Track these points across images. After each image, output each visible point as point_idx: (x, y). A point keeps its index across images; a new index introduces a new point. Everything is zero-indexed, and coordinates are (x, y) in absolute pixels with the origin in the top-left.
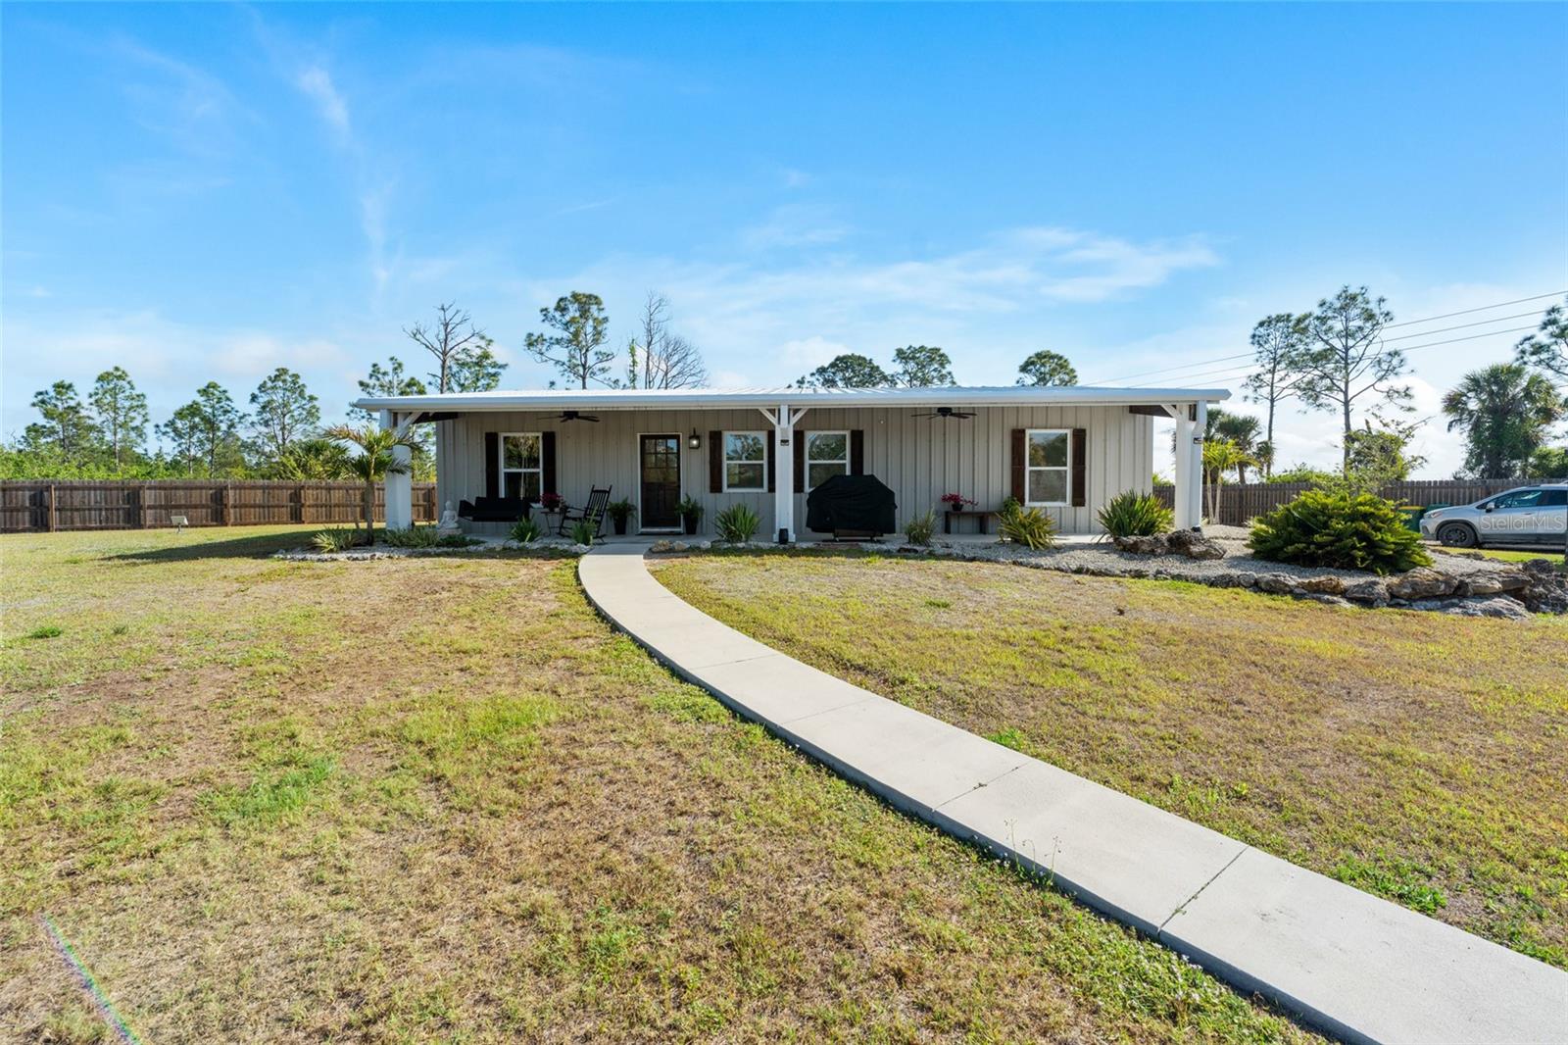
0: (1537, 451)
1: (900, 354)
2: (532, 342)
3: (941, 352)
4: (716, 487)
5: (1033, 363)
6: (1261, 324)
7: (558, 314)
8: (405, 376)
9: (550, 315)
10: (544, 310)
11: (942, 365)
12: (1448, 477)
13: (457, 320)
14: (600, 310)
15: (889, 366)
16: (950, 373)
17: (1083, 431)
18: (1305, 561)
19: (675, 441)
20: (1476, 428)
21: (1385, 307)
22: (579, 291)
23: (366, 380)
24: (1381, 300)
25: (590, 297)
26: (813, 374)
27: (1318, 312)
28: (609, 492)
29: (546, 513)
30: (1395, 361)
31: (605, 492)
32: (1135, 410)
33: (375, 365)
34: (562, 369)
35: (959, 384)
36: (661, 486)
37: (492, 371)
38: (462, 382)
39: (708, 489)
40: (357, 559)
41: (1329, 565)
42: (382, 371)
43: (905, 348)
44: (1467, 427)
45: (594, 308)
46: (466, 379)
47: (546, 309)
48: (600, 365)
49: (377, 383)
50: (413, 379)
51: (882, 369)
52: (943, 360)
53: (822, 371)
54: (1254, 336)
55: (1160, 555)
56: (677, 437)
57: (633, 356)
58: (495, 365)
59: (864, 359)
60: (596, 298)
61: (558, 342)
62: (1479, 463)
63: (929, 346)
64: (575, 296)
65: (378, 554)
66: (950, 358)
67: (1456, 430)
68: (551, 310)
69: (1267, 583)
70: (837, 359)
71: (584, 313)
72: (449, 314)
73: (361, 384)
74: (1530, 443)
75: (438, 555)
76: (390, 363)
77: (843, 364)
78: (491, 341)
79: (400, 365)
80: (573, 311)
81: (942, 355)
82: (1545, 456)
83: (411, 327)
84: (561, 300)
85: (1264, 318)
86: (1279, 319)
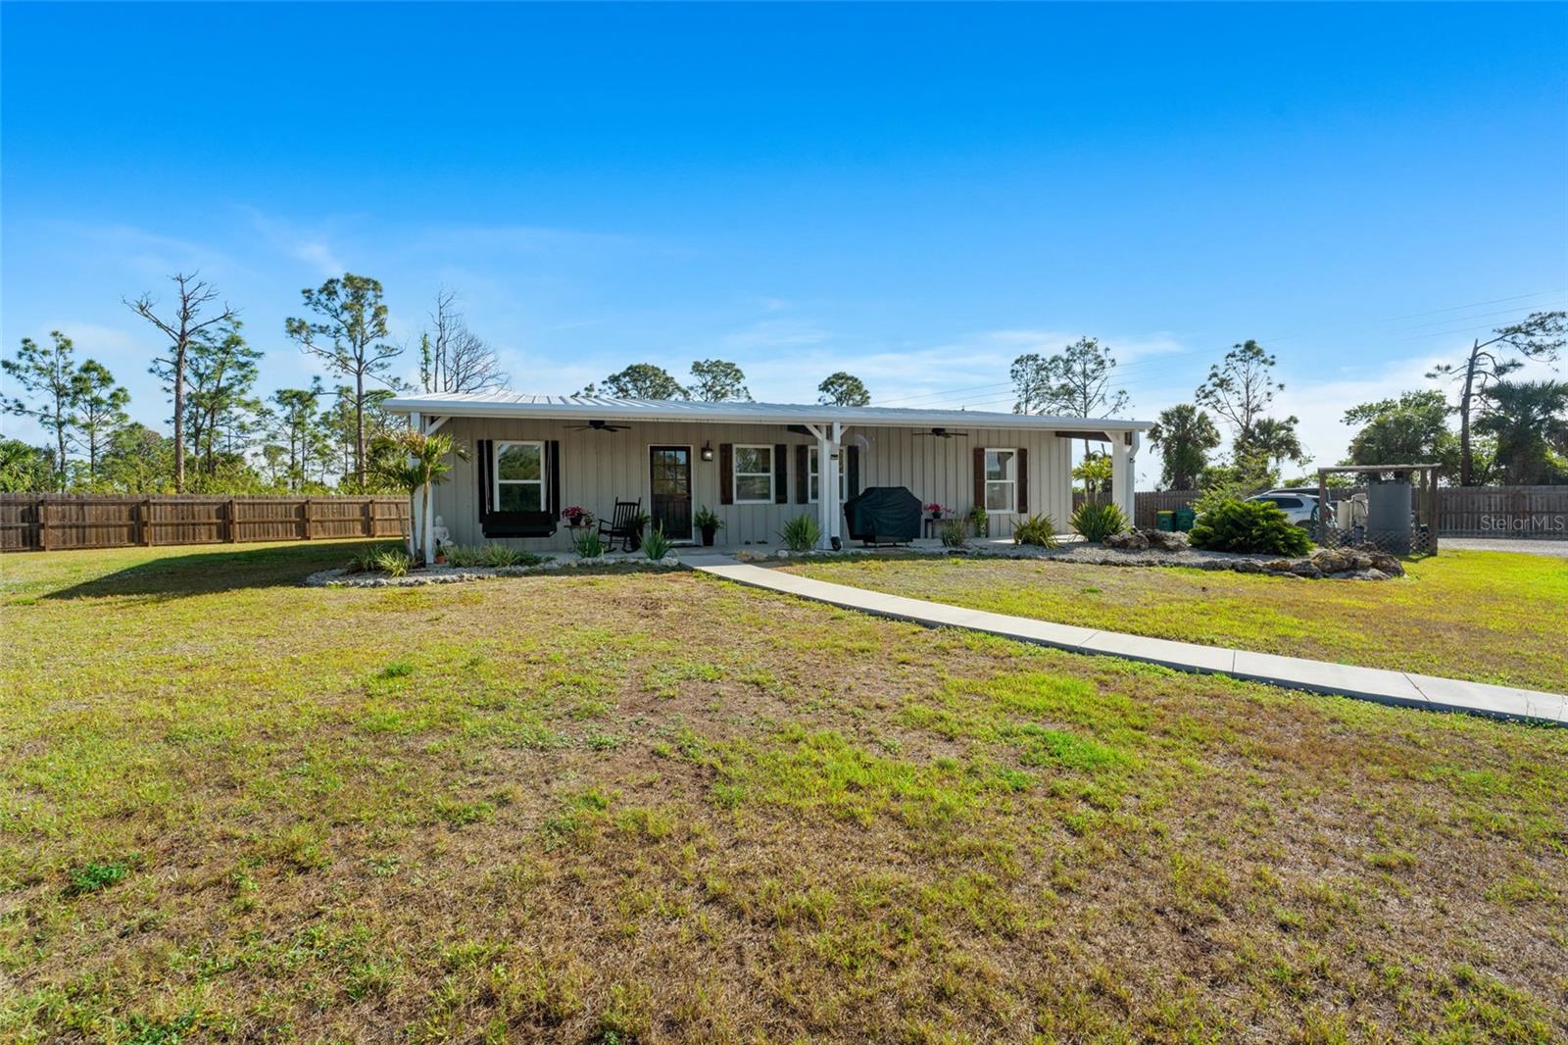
0: (1204, 470)
1: (697, 368)
2: (296, 328)
3: (736, 367)
4: (727, 499)
5: (832, 383)
6: (1017, 362)
7: (323, 298)
8: (78, 360)
9: (314, 298)
10: (307, 293)
11: (738, 380)
12: (1152, 489)
13: (201, 293)
14: (377, 296)
15: (685, 378)
16: (745, 388)
17: (1025, 450)
18: (1242, 549)
19: (684, 453)
20: (1167, 452)
21: (1111, 355)
22: (355, 274)
23: (13, 360)
24: (1107, 349)
25: (367, 281)
26: (604, 383)
27: (1065, 356)
28: (638, 505)
29: (571, 528)
30: (1124, 397)
31: (634, 504)
32: (1059, 434)
33: (26, 341)
34: (328, 362)
35: (754, 399)
36: (671, 497)
37: (243, 359)
38: (202, 370)
39: (718, 501)
40: (445, 581)
41: (1259, 552)
42: (40, 348)
43: (702, 361)
44: (1162, 450)
45: (370, 294)
46: (207, 367)
47: (309, 291)
48: (379, 361)
49: (31, 364)
50: (91, 362)
51: (676, 380)
52: (738, 375)
53: (614, 379)
54: (1013, 371)
55: (1144, 550)
56: (687, 450)
57: (426, 352)
58: (248, 353)
59: (658, 369)
60: (375, 283)
61: (323, 330)
62: (1170, 479)
63: (725, 360)
64: (350, 279)
65: (466, 576)
66: (744, 373)
67: (1155, 451)
68: (315, 292)
69: (1243, 565)
70: (629, 369)
71: (358, 297)
72: (188, 288)
73: (6, 364)
74: (1201, 462)
75: (526, 574)
76: (52, 339)
77: (636, 373)
78: (239, 323)
79: (68, 343)
80: (343, 296)
81: (738, 371)
82: (1210, 473)
83: (135, 297)
84: (331, 281)
85: (1018, 357)
86: (1029, 358)
